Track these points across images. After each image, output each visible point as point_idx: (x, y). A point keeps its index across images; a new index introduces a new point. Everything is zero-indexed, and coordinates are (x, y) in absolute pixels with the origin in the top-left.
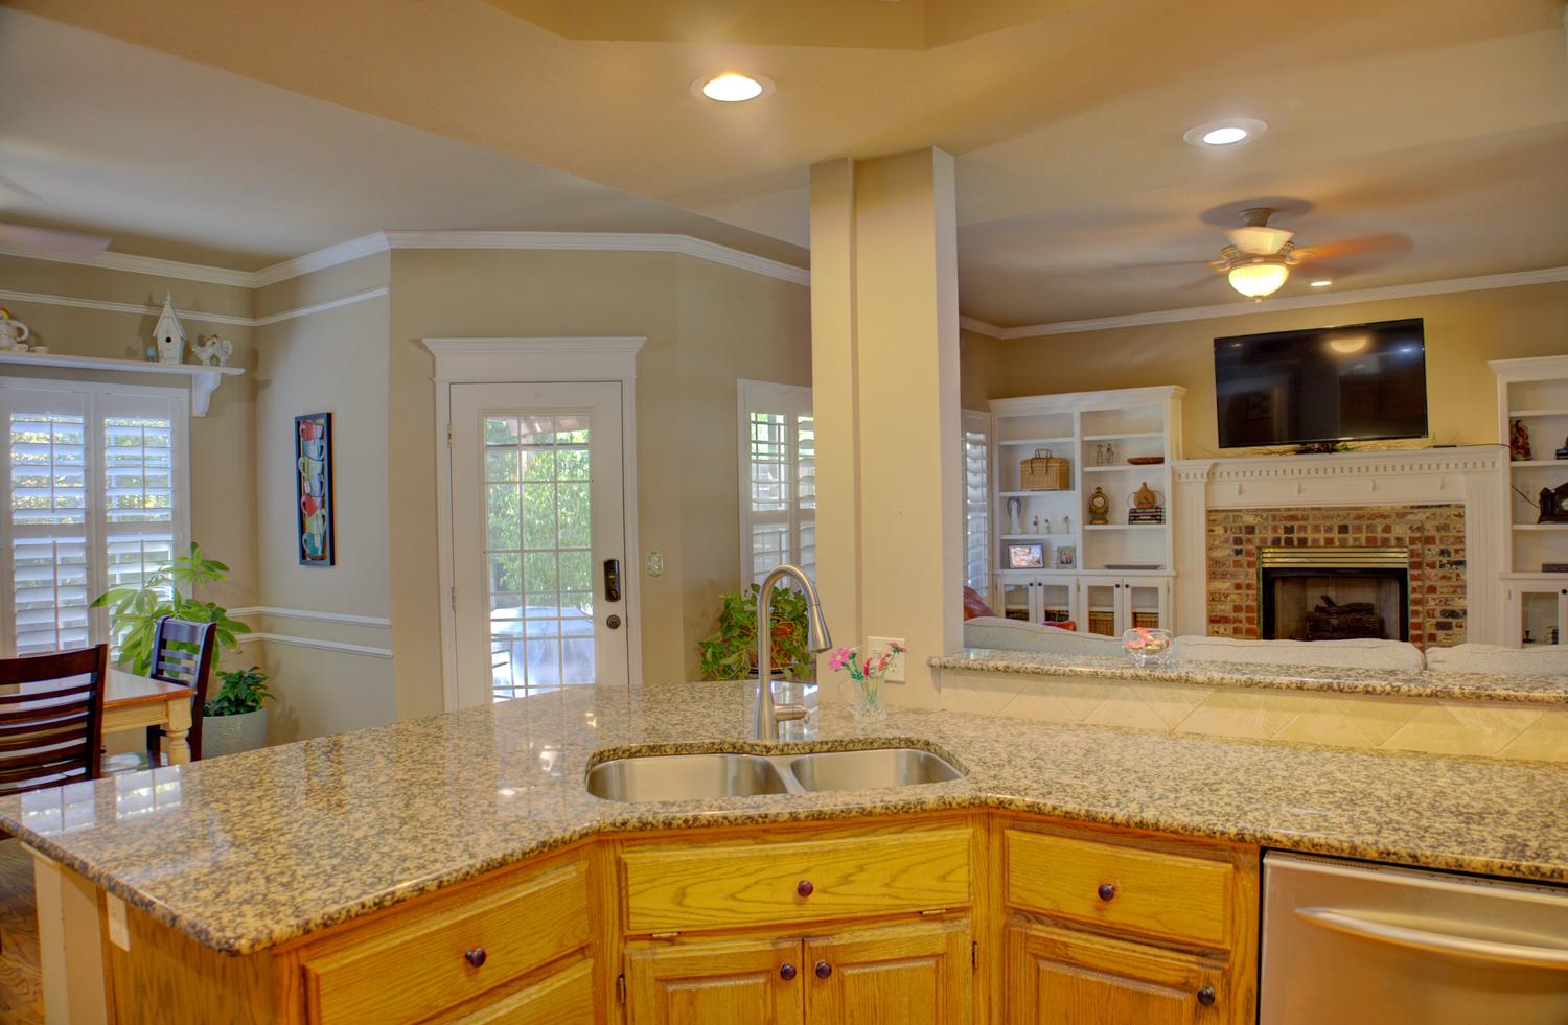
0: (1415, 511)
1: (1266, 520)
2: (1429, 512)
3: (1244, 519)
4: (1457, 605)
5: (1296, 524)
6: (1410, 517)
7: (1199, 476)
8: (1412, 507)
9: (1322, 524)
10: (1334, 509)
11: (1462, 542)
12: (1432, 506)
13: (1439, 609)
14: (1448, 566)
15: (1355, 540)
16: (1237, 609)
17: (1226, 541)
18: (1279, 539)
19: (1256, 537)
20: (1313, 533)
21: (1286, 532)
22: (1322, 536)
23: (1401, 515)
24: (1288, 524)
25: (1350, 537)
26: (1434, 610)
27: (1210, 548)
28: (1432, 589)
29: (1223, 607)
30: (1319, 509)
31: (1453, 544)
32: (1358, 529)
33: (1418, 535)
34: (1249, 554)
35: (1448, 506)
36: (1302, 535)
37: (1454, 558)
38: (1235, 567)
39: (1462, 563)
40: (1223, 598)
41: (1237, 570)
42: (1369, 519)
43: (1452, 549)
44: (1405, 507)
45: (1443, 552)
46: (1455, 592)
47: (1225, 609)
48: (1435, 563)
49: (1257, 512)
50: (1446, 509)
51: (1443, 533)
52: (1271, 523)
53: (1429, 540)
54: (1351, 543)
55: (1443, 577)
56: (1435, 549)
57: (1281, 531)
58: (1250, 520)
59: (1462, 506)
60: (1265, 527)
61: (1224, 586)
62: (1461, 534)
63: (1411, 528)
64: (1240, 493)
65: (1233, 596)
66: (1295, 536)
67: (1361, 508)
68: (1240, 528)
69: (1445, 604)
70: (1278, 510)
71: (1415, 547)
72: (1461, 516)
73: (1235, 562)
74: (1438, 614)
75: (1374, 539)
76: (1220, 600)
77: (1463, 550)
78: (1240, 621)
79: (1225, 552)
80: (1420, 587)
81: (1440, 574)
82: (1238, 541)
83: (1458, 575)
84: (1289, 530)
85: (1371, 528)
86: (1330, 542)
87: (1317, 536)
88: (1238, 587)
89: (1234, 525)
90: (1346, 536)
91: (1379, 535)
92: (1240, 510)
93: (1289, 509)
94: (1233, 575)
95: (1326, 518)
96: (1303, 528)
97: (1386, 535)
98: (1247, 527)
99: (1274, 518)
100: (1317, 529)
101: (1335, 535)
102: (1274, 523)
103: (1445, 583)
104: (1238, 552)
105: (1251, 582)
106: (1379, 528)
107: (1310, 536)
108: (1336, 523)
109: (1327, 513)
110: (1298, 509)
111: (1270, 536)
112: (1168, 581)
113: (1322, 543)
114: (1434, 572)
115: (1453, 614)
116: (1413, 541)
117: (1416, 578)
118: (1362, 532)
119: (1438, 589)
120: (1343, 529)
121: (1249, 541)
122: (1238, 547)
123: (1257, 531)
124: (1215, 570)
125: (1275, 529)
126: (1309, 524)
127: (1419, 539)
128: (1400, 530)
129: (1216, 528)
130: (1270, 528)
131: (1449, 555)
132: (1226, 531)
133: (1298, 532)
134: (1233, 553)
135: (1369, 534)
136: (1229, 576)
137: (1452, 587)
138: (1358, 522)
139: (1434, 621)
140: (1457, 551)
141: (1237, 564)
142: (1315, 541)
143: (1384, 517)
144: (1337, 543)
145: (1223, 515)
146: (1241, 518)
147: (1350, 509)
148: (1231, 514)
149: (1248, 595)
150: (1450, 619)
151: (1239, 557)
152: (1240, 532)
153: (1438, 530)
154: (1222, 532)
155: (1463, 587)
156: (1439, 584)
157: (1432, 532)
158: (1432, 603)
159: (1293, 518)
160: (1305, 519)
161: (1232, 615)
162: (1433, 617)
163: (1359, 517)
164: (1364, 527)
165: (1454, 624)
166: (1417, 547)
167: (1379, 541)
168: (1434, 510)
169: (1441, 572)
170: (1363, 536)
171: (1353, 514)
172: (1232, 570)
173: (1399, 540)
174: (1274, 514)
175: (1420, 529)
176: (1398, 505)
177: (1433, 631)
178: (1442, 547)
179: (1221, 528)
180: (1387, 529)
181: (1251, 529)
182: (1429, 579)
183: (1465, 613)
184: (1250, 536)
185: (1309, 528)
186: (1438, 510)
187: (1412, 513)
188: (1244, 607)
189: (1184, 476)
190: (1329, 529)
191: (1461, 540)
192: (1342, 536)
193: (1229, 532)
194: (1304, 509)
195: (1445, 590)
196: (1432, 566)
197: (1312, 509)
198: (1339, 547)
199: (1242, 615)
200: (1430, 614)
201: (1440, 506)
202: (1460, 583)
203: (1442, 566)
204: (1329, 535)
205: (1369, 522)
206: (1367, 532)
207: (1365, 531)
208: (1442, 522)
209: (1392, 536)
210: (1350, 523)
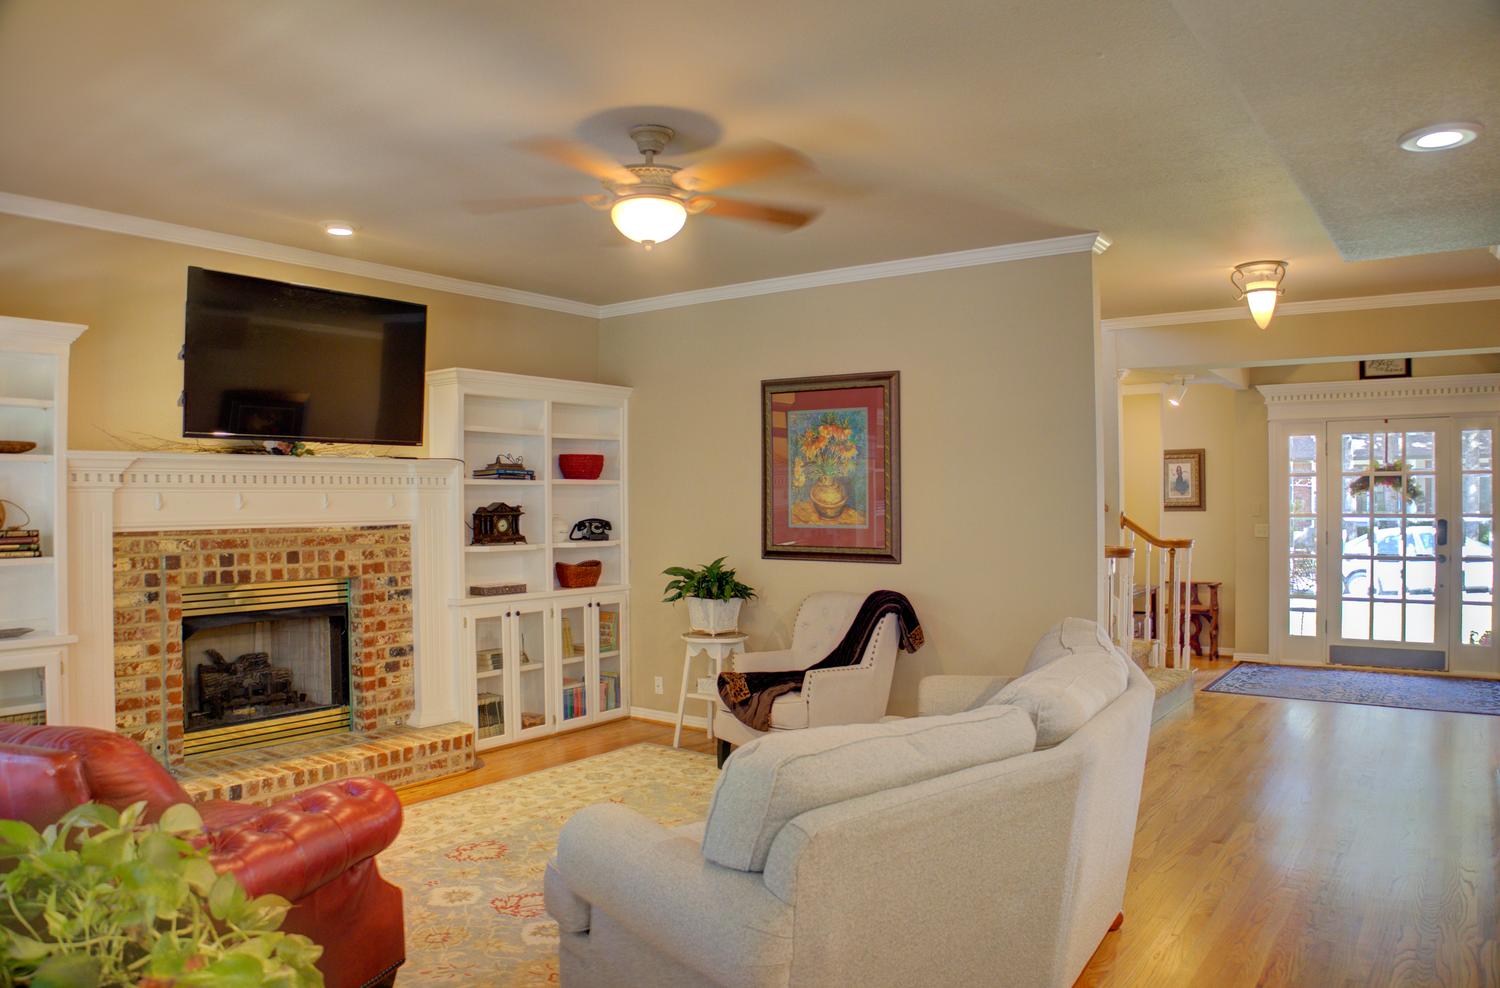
0: (366, 532)
1: (193, 547)
2: (378, 533)
3: (161, 547)
4: (404, 640)
5: (235, 552)
6: (360, 540)
7: (106, 478)
8: (362, 528)
9: (269, 551)
10: (280, 530)
11: (408, 569)
12: (381, 527)
13: (388, 647)
14: (396, 596)
15: (307, 570)
16: (152, 684)
17: (135, 581)
18: (214, 574)
19: (183, 572)
20: (257, 563)
21: (222, 564)
22: (268, 567)
23: (352, 539)
24: (226, 552)
25: (300, 566)
26: (384, 649)
27: (117, 593)
28: (381, 626)
29: (129, 685)
30: (261, 530)
31: (400, 571)
32: (310, 557)
33: (369, 562)
34: (171, 598)
35: (395, 526)
36: (244, 567)
37: (401, 587)
38: (149, 620)
39: (407, 592)
40: (130, 670)
41: (153, 623)
42: (319, 544)
43: (399, 576)
44: (355, 528)
45: (392, 581)
46: (402, 626)
47: (136, 686)
48: (383, 594)
49: (179, 535)
50: (392, 531)
51: (391, 559)
52: (201, 554)
53: (378, 568)
54: (301, 574)
55: (392, 610)
56: (384, 577)
57: (216, 562)
58: (170, 547)
59: (408, 528)
60: (195, 558)
61: (134, 650)
62: (406, 559)
63: (364, 553)
64: (162, 507)
65: (146, 666)
66: (235, 569)
67: (310, 530)
68: (156, 561)
69: (394, 642)
70: (209, 532)
71: (367, 576)
72: (406, 539)
73: (148, 612)
74: (387, 653)
75: (327, 567)
76: (125, 675)
77: (409, 577)
78: (157, 702)
79: (136, 597)
80: (372, 624)
81: (389, 607)
82: (152, 580)
83: (404, 606)
84: (227, 561)
85: (323, 555)
86: (277, 575)
87: (261, 567)
88: (153, 650)
89: (144, 555)
90: (296, 566)
91: (332, 563)
92: (155, 534)
93: (224, 532)
94: (145, 633)
95: (270, 543)
96: (245, 558)
97: (339, 563)
98: (168, 558)
99: (204, 544)
100: (262, 558)
101: (284, 565)
102: (206, 552)
103: (393, 617)
104: (152, 597)
105: (174, 640)
106: (332, 556)
107: (253, 567)
108: (284, 551)
109: (275, 536)
110: (236, 531)
111: (202, 570)
112: (61, 653)
113: (269, 576)
114: (382, 605)
115: (400, 652)
116: (366, 569)
117: (368, 614)
118: (313, 560)
119: (388, 626)
120: (293, 557)
121: (172, 579)
122: (153, 590)
123: (183, 563)
124: (125, 627)
125: (208, 560)
126: (252, 551)
127: (371, 566)
128: (353, 557)
129: (120, 561)
130: (201, 559)
131: (396, 585)
132: (134, 566)
133: (239, 564)
134: (144, 599)
135: (322, 563)
136: (138, 635)
137: (399, 620)
138: (308, 548)
139: (383, 663)
140: (403, 579)
141: (152, 616)
142: (261, 576)
143: (334, 540)
144: (286, 576)
145: (130, 540)
146: (158, 545)
147: (298, 530)
148: (142, 539)
149: (170, 661)
150: (398, 659)
151: (154, 605)
152: (156, 567)
153: (387, 556)
154: (127, 567)
155: (409, 619)
156: (387, 618)
157: (381, 559)
158: (381, 641)
159: (229, 544)
160: (245, 545)
161: (144, 695)
162: (383, 658)
163: (308, 542)
164: (316, 553)
165: (401, 664)
166: (371, 576)
167: (332, 569)
168: (382, 532)
169: (388, 604)
170: (315, 565)
171: (301, 537)
172: (143, 624)
173: (352, 568)
174: (204, 539)
175: (371, 554)
176: (348, 526)
177: (383, 674)
178: (391, 575)
179: (127, 560)
180: (340, 556)
181: (174, 562)
182: (380, 614)
183: (412, 649)
184: (173, 572)
185: (252, 558)
186: (386, 533)
187: (361, 535)
188: (162, 682)
189: (81, 478)
190: (276, 558)
191: (406, 566)
192: (291, 566)
193: (139, 566)
194: (244, 531)
195: (393, 625)
196: (381, 598)
197: (254, 530)
198: (289, 580)
199: (160, 693)
200: (380, 656)
201: (388, 527)
202: (406, 616)
203: (390, 597)
204: (277, 566)
205: (320, 548)
206: (320, 560)
207: (317, 557)
208: (391, 546)
209: (345, 564)
210: (301, 550)
